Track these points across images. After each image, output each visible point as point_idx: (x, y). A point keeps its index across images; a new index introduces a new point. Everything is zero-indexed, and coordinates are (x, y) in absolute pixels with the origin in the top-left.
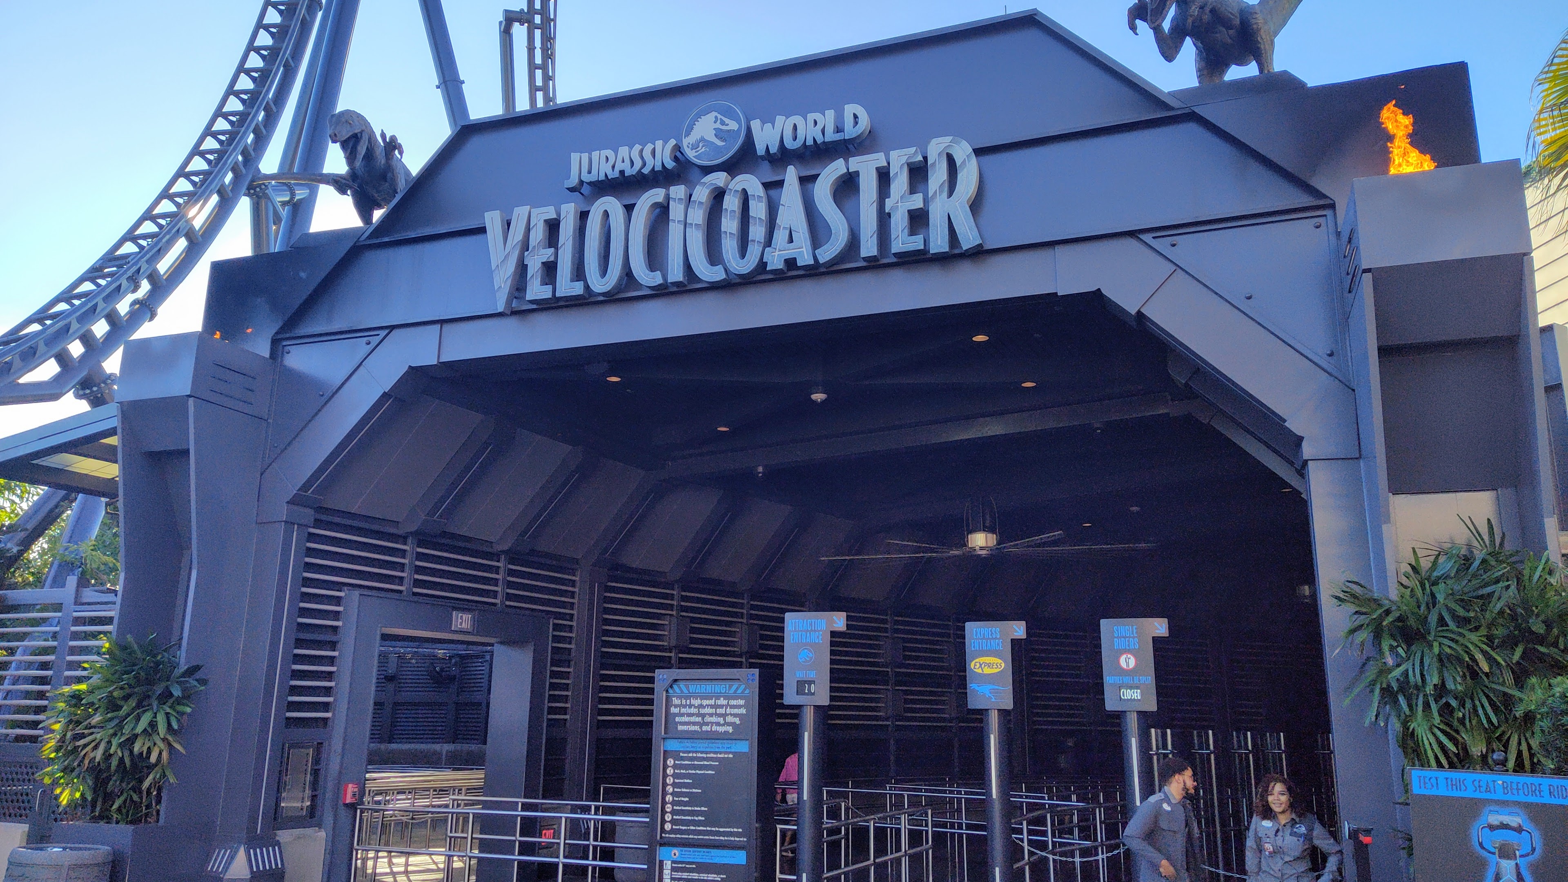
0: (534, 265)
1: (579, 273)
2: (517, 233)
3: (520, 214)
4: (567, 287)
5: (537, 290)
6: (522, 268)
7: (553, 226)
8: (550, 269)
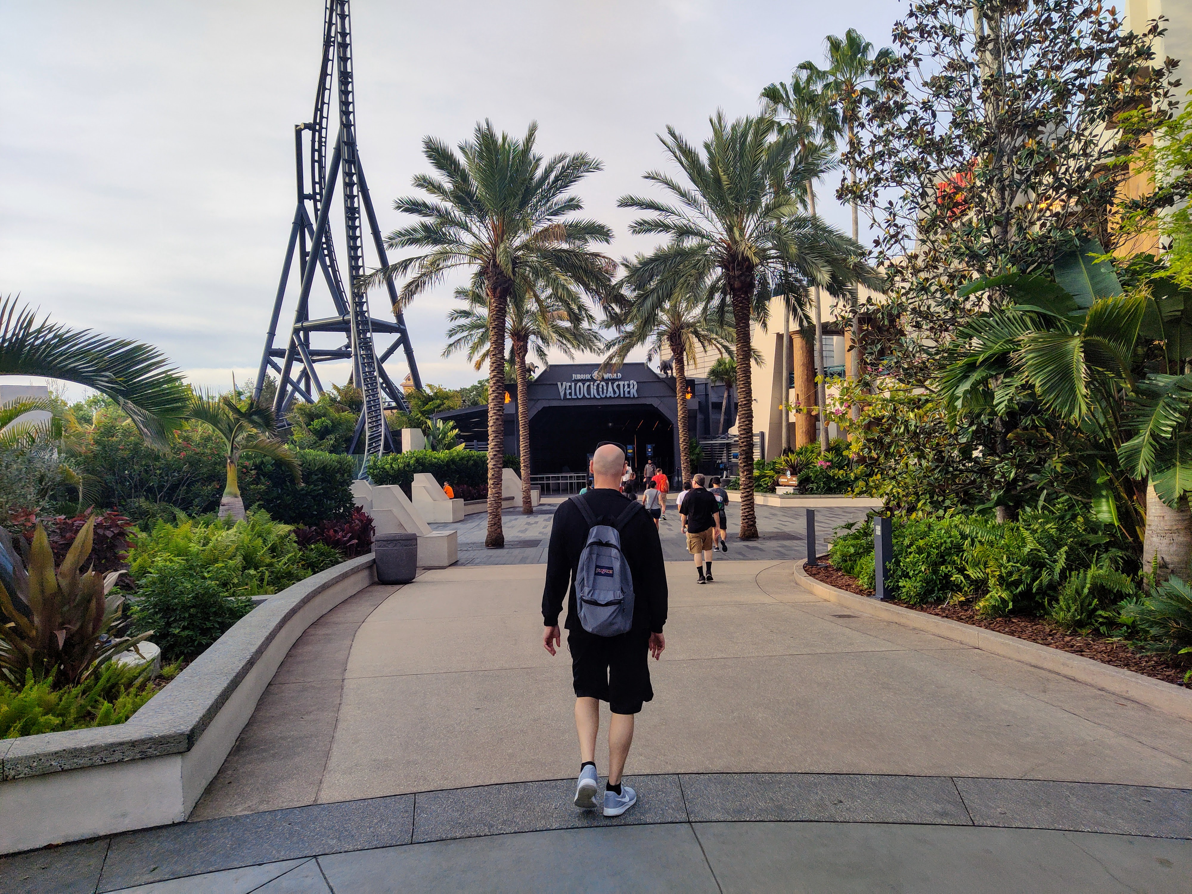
0: (568, 392)
1: (576, 394)
2: (564, 387)
3: (564, 383)
4: (574, 397)
5: (568, 397)
6: (565, 393)
7: (570, 387)
8: (570, 394)
